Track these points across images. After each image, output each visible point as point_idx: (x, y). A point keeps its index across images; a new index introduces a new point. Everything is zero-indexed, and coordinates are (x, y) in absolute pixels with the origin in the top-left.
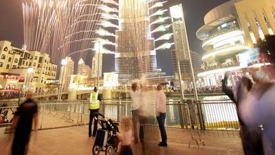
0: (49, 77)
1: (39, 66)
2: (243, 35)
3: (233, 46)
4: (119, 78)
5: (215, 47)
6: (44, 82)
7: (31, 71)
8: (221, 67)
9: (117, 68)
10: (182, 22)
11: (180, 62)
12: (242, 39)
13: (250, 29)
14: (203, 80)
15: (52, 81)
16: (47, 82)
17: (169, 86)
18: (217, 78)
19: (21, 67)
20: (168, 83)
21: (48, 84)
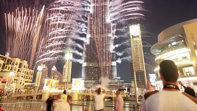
0: (27, 80)
1: (19, 71)
2: (189, 52)
3: (180, 61)
4: (85, 83)
6: (22, 84)
7: (12, 74)
9: (83, 75)
10: (139, 39)
11: (136, 72)
12: (188, 55)
13: (196, 47)
15: (29, 84)
16: (25, 84)
17: (126, 92)
19: (4, 71)
20: (125, 90)
21: (25, 86)
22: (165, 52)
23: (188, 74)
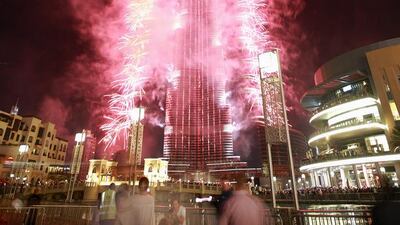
0: (53, 161)
1: (37, 143)
2: (377, 104)
3: (360, 123)
4: (170, 168)
5: (330, 123)
6: (44, 169)
7: (23, 149)
8: (340, 157)
9: (166, 151)
10: (278, 80)
11: (273, 146)
12: (375, 111)
13: (390, 97)
14: (308, 177)
16: (50, 169)
17: (251, 184)
18: (332, 174)
19: (7, 143)
20: (250, 181)
21: (51, 173)
22: (330, 106)
23: (375, 149)
